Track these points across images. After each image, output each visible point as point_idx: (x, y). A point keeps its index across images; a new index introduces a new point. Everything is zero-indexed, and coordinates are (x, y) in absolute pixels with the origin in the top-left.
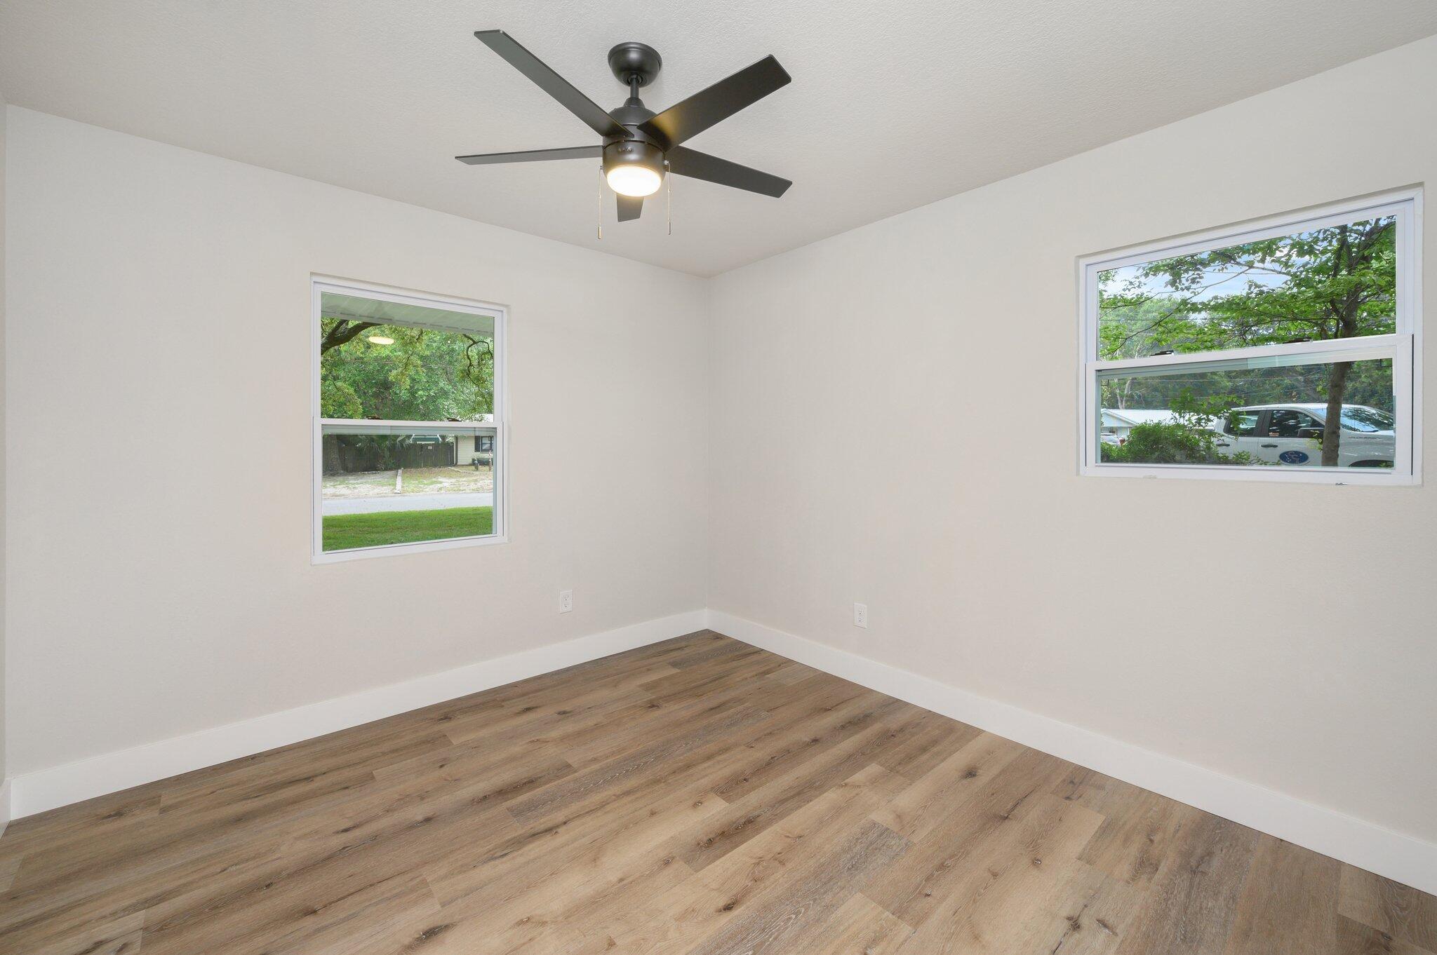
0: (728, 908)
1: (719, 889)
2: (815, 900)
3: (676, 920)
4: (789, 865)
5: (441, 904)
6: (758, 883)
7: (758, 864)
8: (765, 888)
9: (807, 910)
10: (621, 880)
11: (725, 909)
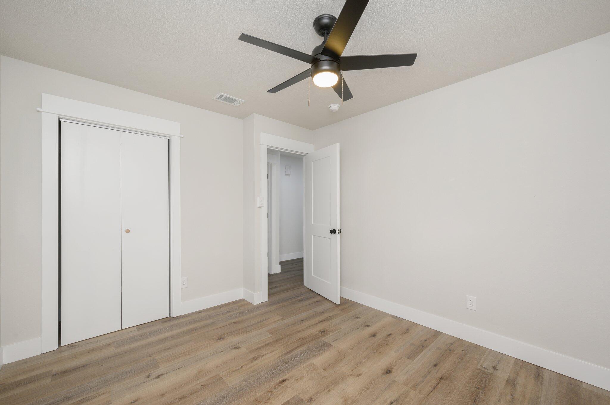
0: (284, 380)
1: (287, 388)
2: (250, 383)
3: (304, 377)
4: (253, 399)
5: (396, 381)
6: (270, 390)
7: (268, 399)
8: (267, 388)
9: (254, 380)
10: (329, 391)
11: (286, 380)
